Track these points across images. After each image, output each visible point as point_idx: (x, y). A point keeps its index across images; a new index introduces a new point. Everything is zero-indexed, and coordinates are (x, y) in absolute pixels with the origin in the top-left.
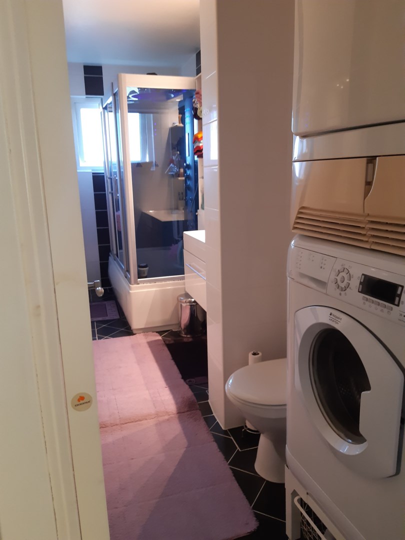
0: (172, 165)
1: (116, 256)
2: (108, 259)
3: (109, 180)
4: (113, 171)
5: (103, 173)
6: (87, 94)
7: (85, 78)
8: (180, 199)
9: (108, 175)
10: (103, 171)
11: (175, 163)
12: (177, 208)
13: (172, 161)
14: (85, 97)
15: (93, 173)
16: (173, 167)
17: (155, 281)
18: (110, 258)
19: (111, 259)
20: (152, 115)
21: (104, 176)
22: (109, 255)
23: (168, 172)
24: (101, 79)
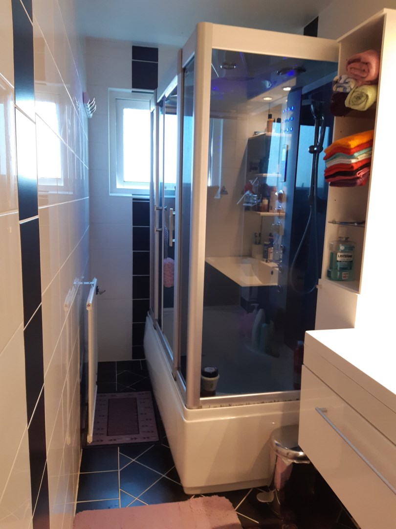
0: (248, 192)
1: (157, 323)
2: (145, 320)
3: (157, 212)
4: (165, 196)
5: (148, 200)
6: (133, 87)
7: (134, 64)
8: (256, 243)
9: (156, 204)
10: (148, 197)
11: (254, 190)
12: (249, 255)
13: (249, 187)
14: (130, 90)
15: (134, 199)
16: (250, 197)
17: (230, 402)
18: (147, 318)
19: (149, 323)
20: (222, 121)
21: (148, 204)
22: (147, 315)
23: (242, 202)
24: (156, 67)
